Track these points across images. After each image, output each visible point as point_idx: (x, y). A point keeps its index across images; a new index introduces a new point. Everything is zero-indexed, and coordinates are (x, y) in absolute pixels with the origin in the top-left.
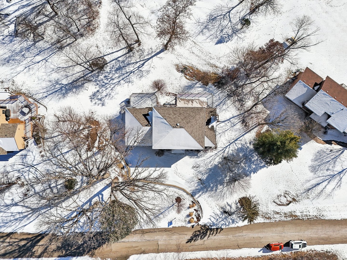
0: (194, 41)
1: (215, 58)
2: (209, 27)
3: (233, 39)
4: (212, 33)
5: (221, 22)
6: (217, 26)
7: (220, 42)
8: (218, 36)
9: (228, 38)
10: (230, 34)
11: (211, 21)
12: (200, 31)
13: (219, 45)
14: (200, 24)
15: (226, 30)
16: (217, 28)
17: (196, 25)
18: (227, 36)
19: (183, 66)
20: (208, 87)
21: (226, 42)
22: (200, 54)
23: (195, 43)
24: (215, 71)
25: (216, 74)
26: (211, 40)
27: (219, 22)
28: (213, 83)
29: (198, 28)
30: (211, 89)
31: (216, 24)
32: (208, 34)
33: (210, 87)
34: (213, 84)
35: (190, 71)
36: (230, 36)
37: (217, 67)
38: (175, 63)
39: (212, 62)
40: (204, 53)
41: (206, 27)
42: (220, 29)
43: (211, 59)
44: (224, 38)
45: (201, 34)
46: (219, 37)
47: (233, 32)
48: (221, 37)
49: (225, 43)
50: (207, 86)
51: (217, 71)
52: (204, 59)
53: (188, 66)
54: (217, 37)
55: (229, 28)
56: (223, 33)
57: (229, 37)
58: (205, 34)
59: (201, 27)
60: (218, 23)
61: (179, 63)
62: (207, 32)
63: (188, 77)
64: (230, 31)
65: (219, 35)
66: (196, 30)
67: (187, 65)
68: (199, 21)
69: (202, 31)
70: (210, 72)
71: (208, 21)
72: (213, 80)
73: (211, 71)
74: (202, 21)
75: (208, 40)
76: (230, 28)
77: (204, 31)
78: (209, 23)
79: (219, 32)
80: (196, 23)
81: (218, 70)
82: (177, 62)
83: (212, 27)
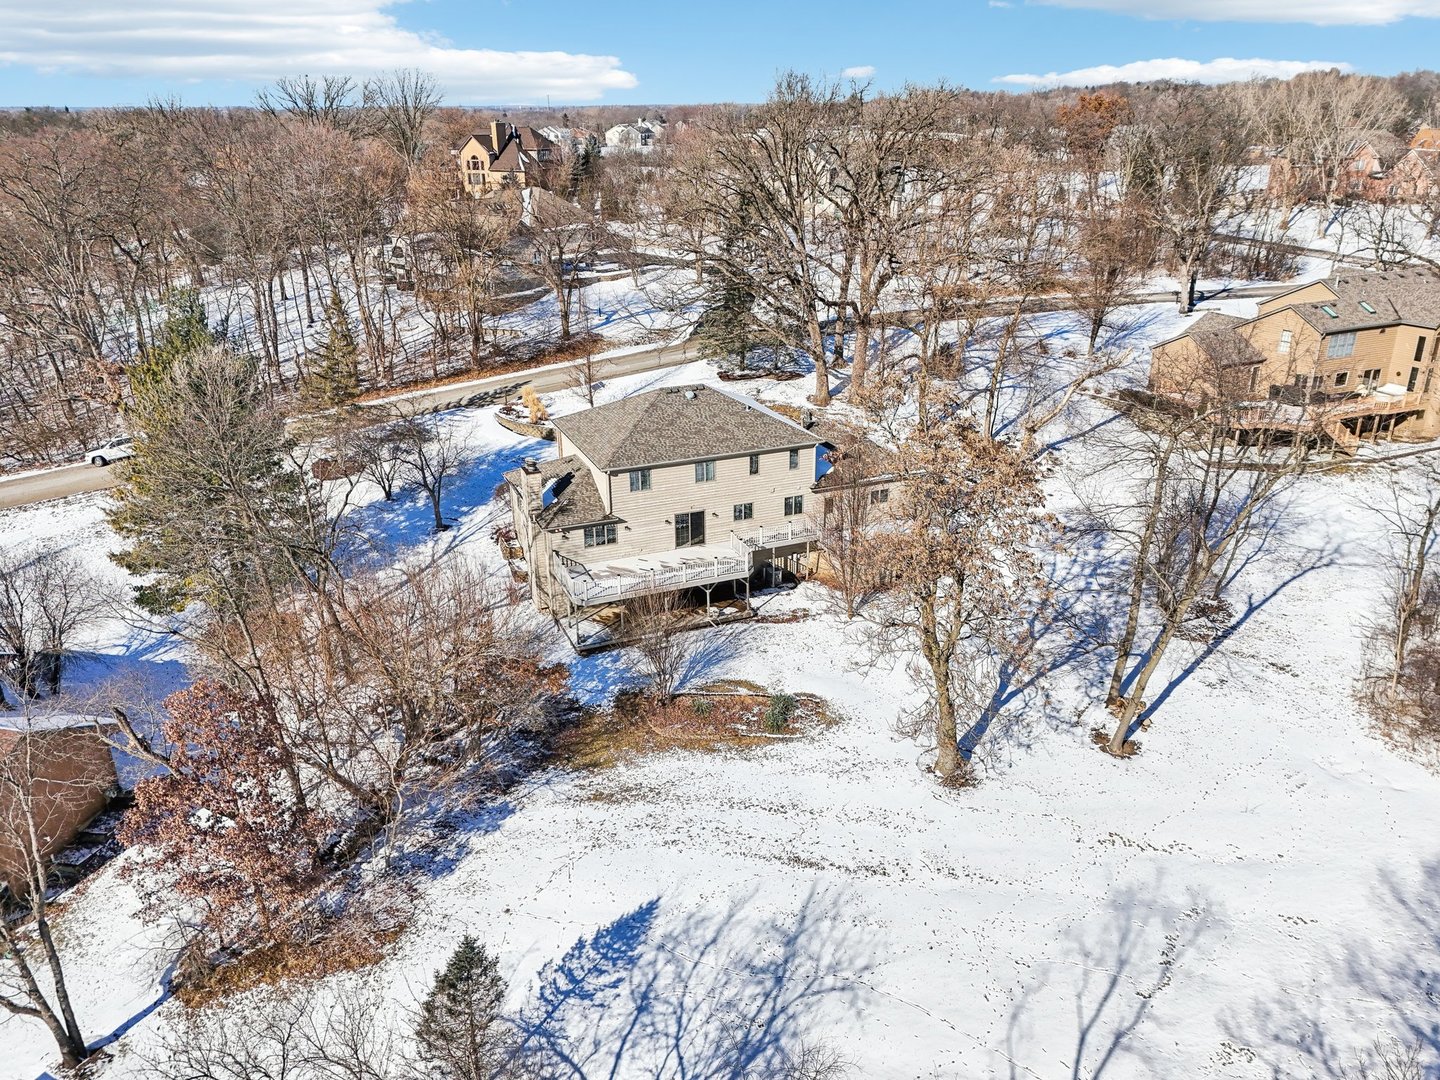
0: (810, 871)
1: (622, 835)
2: (752, 990)
3: (537, 984)
4: (709, 959)
5: (673, 1062)
6: (699, 1018)
7: (628, 931)
8: (662, 957)
9: (579, 974)
10: (572, 1010)
11: (756, 1034)
12: (802, 940)
13: (630, 908)
14: (829, 981)
15: (616, 1023)
16: (688, 1002)
17: (860, 963)
18: (592, 983)
19: (794, 731)
20: (615, 689)
21: (580, 945)
22: (732, 818)
23: (797, 860)
24: (599, 779)
25: (586, 766)
26: (698, 917)
27: (689, 1054)
28: (591, 716)
29: (829, 949)
30: (591, 685)
31: (714, 1025)
32: (740, 939)
33: (603, 691)
34: (588, 713)
35: (748, 724)
36: (567, 994)
37: (598, 797)
38: (851, 728)
39: (640, 810)
40: (707, 835)
41: (779, 980)
42: (659, 1007)
43: (651, 821)
44: (606, 965)
45: (790, 925)
46: (646, 952)
47: (548, 1035)
48: (632, 961)
49: (589, 937)
50: (623, 693)
51: (586, 782)
52: (696, 805)
53: (770, 741)
54: (661, 947)
55: (597, 1044)
56: (624, 989)
57: (572, 979)
58: (757, 931)
59: (809, 965)
60: (699, 1040)
61: (829, 735)
62: (752, 950)
63: (743, 691)
64: (573, 1032)
65: (653, 963)
66: (838, 934)
67: (780, 747)
68: (847, 996)
69: (790, 941)
70: (629, 763)
71: (778, 1023)
72: (596, 735)
73: (621, 768)
74: (832, 1004)
75: (719, 907)
76: (586, 1048)
77: (775, 951)
78: (765, 1016)
79: (660, 984)
80: (866, 976)
81: (582, 787)
82: (837, 736)
83: (729, 993)
